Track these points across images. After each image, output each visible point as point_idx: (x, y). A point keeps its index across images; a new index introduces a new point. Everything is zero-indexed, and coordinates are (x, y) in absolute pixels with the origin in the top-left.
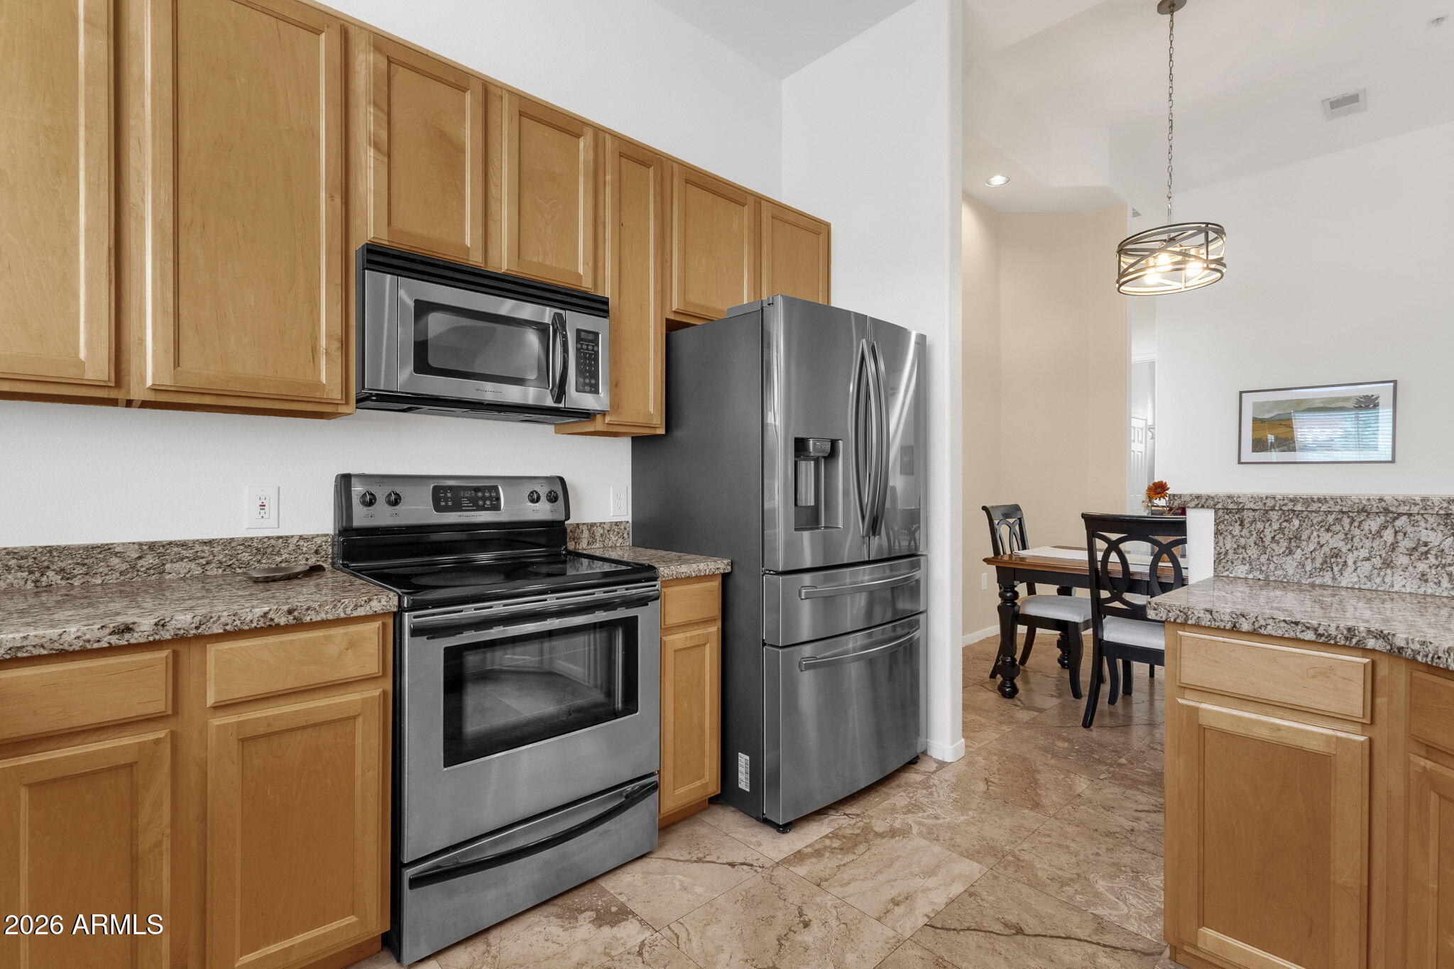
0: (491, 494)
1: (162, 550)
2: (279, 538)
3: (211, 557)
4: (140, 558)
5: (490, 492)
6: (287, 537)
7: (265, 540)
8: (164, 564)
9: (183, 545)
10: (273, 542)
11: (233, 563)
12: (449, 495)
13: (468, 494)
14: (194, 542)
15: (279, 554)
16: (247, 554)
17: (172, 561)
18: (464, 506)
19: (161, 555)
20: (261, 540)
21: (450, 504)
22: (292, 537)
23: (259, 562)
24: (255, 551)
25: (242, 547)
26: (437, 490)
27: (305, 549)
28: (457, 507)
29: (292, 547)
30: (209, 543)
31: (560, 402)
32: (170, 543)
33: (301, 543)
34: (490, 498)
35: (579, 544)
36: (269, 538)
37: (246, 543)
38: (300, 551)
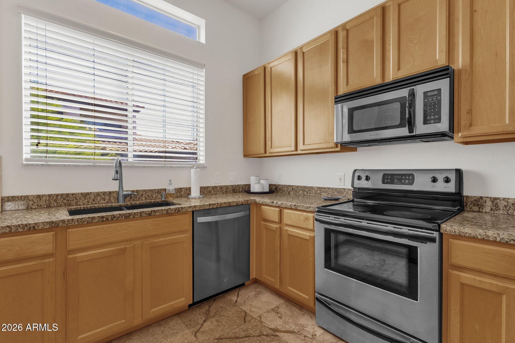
0: (409, 177)
1: (321, 189)
2: (343, 189)
3: (329, 192)
4: (317, 190)
5: (409, 176)
6: (345, 189)
7: (340, 189)
8: (321, 193)
9: (324, 188)
10: (342, 190)
11: (333, 195)
12: (389, 177)
13: (398, 177)
14: (326, 188)
15: (343, 193)
16: (336, 193)
17: (322, 192)
18: (395, 182)
19: (320, 190)
20: (339, 189)
21: (389, 181)
22: (346, 189)
23: (339, 195)
24: (338, 192)
25: (335, 190)
26: (384, 175)
27: (349, 193)
28: (392, 182)
29: (346, 192)
30: (328, 188)
31: (413, 132)
32: (322, 188)
33: (348, 191)
34: (409, 179)
35: (482, 209)
36: (341, 189)
37: (336, 189)
38: (348, 193)
